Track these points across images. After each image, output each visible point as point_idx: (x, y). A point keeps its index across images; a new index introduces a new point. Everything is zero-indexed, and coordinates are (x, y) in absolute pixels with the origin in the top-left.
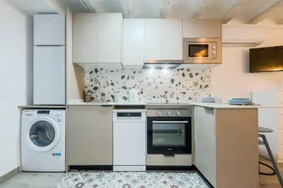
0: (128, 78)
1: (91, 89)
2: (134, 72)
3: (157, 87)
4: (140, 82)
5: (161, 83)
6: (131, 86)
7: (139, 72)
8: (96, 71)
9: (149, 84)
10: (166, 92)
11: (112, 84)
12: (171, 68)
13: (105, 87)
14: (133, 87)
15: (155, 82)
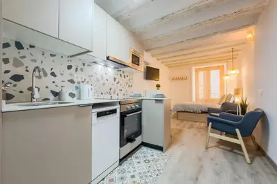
0: (77, 70)
1: (6, 78)
2: (84, 64)
3: (104, 84)
4: (90, 77)
5: (107, 80)
6: (80, 80)
7: (88, 65)
9: (98, 80)
10: (110, 89)
11: (53, 74)
14: (83, 82)
15: (102, 78)
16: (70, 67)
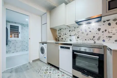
0: (72, 31)
1: (59, 37)
2: (75, 28)
3: (87, 34)
4: (78, 32)
5: (90, 31)
6: (73, 35)
7: (77, 28)
8: (60, 30)
9: (83, 33)
10: (94, 37)
11: (66, 34)
12: (98, 21)
13: (63, 36)
14: (75, 35)
15: (86, 31)
16: (70, 31)
